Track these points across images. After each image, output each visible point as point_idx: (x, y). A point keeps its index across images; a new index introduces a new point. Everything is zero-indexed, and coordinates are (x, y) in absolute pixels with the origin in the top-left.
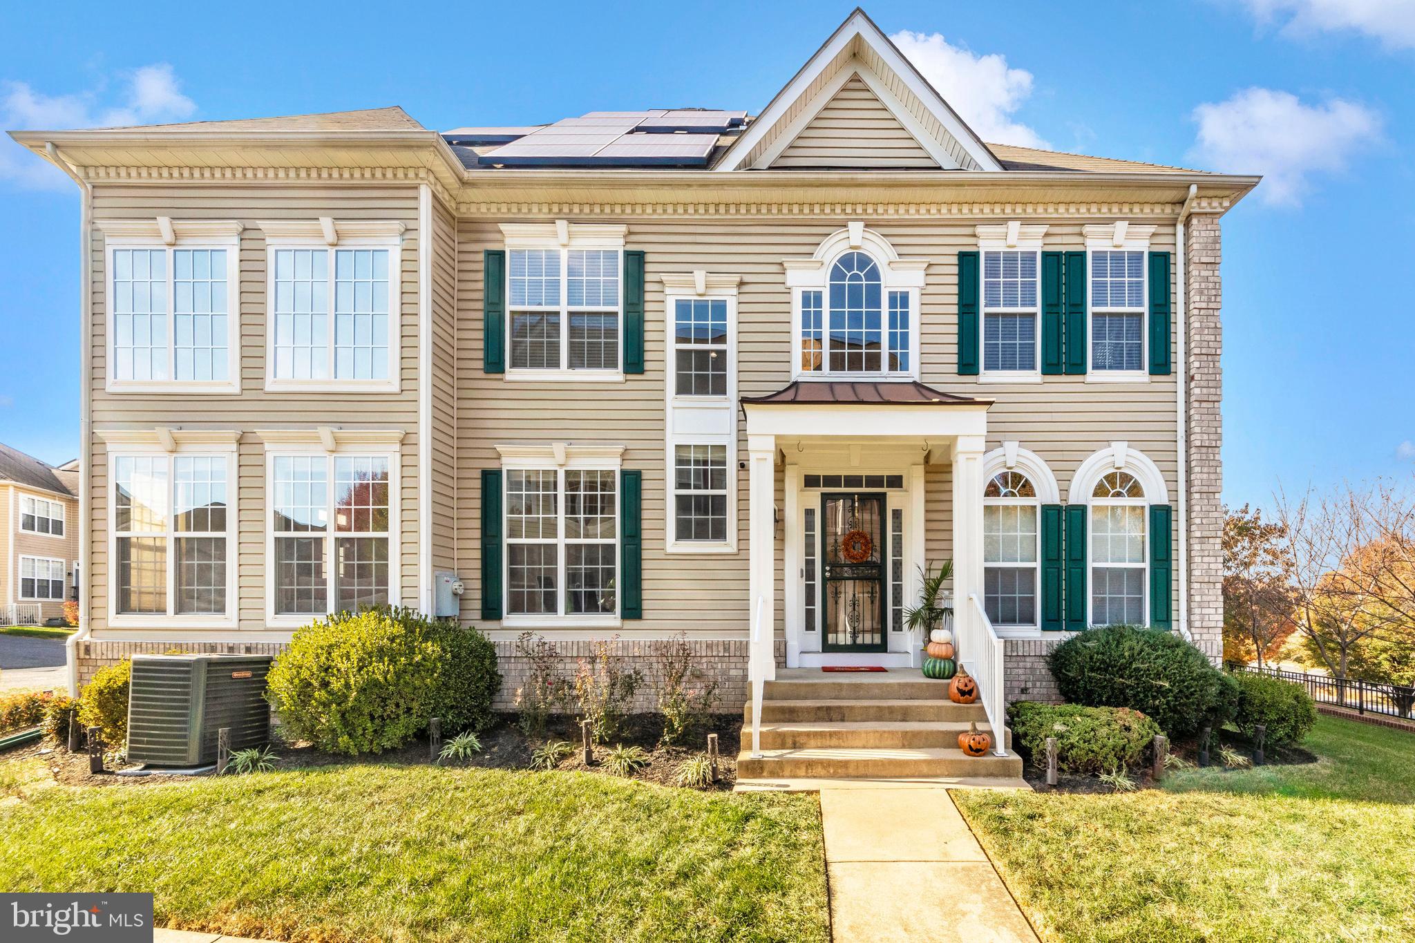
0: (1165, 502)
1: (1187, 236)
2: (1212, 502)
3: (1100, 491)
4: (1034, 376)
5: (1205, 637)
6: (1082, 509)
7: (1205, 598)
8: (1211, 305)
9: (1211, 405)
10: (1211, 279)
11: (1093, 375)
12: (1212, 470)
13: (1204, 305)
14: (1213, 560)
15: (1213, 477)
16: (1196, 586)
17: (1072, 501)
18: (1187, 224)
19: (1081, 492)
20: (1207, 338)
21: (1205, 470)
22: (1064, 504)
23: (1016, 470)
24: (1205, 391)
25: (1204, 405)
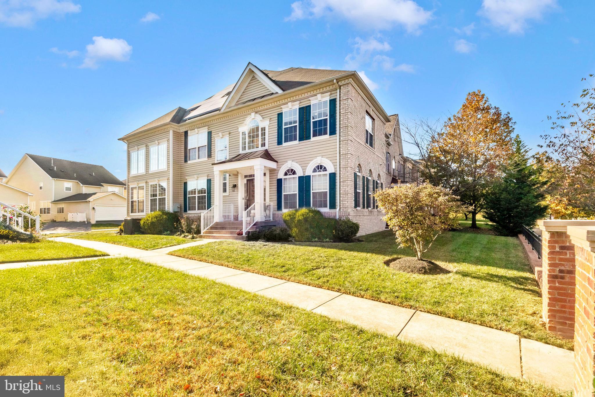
0: (334, 172)
1: (340, 92)
2: (346, 170)
3: (315, 171)
4: (297, 142)
5: (344, 210)
6: (309, 176)
7: (344, 199)
8: (346, 112)
9: (347, 141)
10: (347, 104)
11: (313, 139)
12: (346, 161)
13: (344, 112)
14: (346, 187)
15: (347, 163)
16: (341, 195)
17: (306, 175)
18: (340, 89)
19: (309, 172)
20: (345, 122)
21: (344, 161)
22: (304, 176)
23: (292, 168)
24: (344, 138)
25: (344, 142)
